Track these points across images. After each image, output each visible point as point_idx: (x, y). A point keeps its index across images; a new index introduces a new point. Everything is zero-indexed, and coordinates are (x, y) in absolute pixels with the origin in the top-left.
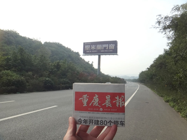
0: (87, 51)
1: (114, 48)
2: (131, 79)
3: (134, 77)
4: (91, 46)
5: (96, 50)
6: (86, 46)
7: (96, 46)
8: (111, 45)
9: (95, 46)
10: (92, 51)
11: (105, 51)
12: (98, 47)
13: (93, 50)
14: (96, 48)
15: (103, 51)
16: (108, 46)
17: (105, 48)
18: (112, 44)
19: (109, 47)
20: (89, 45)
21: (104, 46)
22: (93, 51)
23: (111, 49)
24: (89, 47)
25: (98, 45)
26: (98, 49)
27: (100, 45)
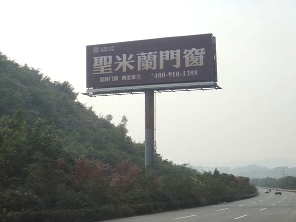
0: (102, 79)
1: (201, 64)
2: (273, 177)
3: (284, 169)
4: (118, 58)
5: (135, 71)
6: (96, 59)
7: (135, 58)
8: (191, 52)
9: (131, 56)
10: (120, 78)
11: (170, 74)
12: (142, 61)
13: (125, 74)
14: (135, 64)
15: (163, 75)
16: (182, 55)
17: (169, 64)
18: (194, 49)
19: (183, 60)
20: (107, 54)
21: (166, 55)
22: (124, 77)
23: (191, 65)
24: (108, 61)
25: (143, 54)
26: (142, 68)
27: (150, 53)
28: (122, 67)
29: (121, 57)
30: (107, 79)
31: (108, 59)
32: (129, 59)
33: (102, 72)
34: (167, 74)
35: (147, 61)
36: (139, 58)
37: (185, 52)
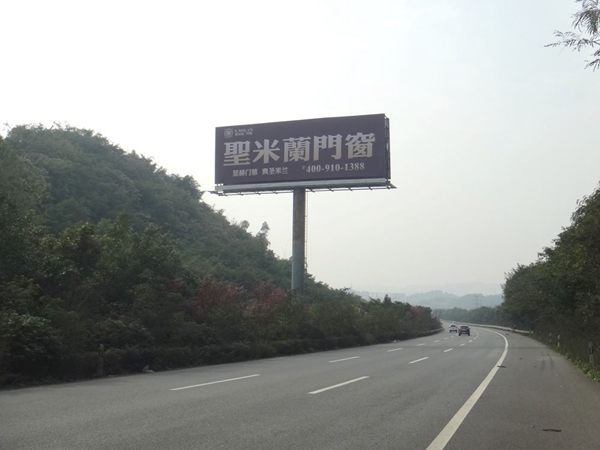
0: (235, 173)
1: (370, 154)
2: (463, 307)
3: (477, 297)
4: (258, 144)
5: (280, 163)
6: (228, 145)
7: (281, 145)
8: (356, 138)
9: (276, 142)
10: (260, 172)
11: (327, 167)
12: (291, 149)
13: (267, 166)
14: (281, 153)
15: (318, 168)
16: (344, 141)
17: (327, 154)
18: (360, 134)
19: (345, 149)
20: (243, 139)
21: (322, 142)
22: (265, 171)
23: (356, 156)
24: (244, 149)
25: (291, 139)
26: (289, 158)
27: (302, 139)
28: (263, 157)
29: (263, 144)
30: (242, 173)
31: (244, 145)
32: (273, 146)
33: (236, 163)
34: (323, 167)
35: (297, 150)
36: (286, 144)
37: (348, 139)
